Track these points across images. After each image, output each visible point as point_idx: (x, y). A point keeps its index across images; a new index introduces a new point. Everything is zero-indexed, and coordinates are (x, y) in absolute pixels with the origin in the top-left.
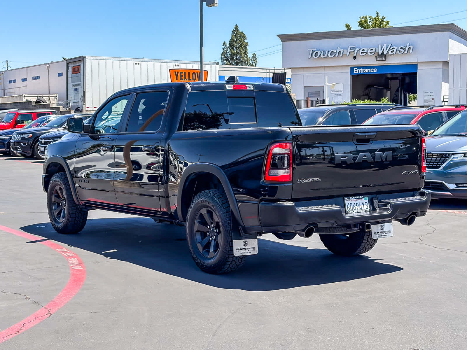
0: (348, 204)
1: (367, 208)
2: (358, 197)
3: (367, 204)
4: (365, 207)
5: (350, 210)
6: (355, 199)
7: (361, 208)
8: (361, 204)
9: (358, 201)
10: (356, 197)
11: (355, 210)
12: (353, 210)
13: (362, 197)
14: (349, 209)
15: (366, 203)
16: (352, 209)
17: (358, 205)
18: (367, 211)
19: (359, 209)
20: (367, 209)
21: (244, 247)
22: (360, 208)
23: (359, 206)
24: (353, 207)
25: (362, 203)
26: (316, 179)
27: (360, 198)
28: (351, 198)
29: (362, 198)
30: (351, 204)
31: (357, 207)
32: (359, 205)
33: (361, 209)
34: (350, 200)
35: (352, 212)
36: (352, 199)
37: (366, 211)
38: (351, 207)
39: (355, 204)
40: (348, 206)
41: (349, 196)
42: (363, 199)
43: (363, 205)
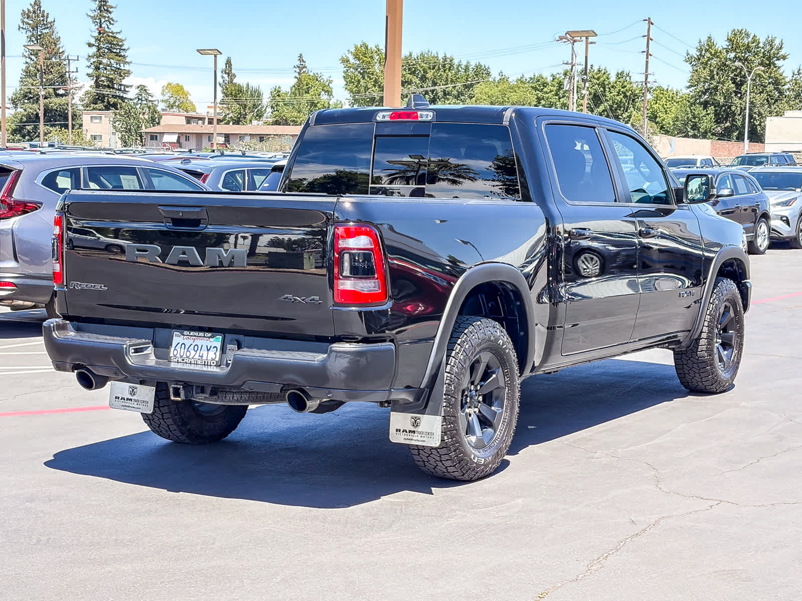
0: (179, 343)
1: (214, 358)
2: (201, 334)
3: (217, 350)
4: (211, 355)
5: (178, 355)
6: (195, 336)
7: (202, 357)
8: (204, 348)
9: (199, 342)
10: (196, 334)
11: (187, 357)
12: (185, 356)
13: (210, 335)
14: (175, 353)
15: (215, 348)
16: (182, 354)
17: (197, 348)
18: (212, 364)
19: (197, 357)
20: (212, 359)
21: (130, 397)
22: (199, 356)
23: (198, 351)
24: (186, 350)
25: (207, 346)
26: (98, 286)
27: (204, 337)
28: (186, 333)
29: (209, 338)
30: (183, 345)
31: (193, 353)
32: (199, 348)
33: (200, 358)
34: (185, 337)
35: (180, 360)
36: (188, 335)
37: (209, 364)
38: (182, 350)
39: (192, 346)
40: (175, 347)
41: (181, 328)
42: (211, 339)
43: (208, 350)
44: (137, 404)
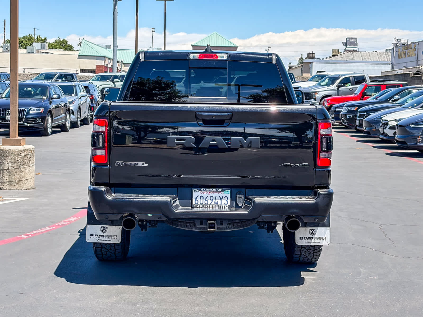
0: (198, 196)
1: (226, 203)
2: (215, 190)
3: (228, 199)
4: (224, 202)
5: (199, 203)
6: (210, 191)
8: (218, 197)
9: (214, 194)
10: (211, 190)
11: (206, 204)
12: (204, 203)
13: (221, 189)
14: (196, 202)
15: (226, 198)
16: (201, 202)
17: (212, 198)
18: (225, 207)
19: (213, 203)
21: (102, 234)
23: (214, 201)
24: (204, 200)
25: (220, 197)
26: (141, 164)
27: (217, 191)
28: (202, 189)
29: (220, 191)
30: (202, 198)
31: (210, 201)
32: (214, 198)
33: (216, 204)
34: (202, 192)
35: (201, 206)
36: (204, 191)
37: (223, 207)
38: (202, 200)
39: (209, 198)
40: (196, 198)
41: (200, 187)
42: (222, 192)
43: (221, 199)
44: (108, 238)
